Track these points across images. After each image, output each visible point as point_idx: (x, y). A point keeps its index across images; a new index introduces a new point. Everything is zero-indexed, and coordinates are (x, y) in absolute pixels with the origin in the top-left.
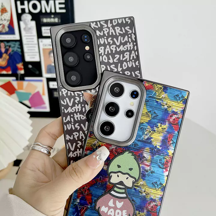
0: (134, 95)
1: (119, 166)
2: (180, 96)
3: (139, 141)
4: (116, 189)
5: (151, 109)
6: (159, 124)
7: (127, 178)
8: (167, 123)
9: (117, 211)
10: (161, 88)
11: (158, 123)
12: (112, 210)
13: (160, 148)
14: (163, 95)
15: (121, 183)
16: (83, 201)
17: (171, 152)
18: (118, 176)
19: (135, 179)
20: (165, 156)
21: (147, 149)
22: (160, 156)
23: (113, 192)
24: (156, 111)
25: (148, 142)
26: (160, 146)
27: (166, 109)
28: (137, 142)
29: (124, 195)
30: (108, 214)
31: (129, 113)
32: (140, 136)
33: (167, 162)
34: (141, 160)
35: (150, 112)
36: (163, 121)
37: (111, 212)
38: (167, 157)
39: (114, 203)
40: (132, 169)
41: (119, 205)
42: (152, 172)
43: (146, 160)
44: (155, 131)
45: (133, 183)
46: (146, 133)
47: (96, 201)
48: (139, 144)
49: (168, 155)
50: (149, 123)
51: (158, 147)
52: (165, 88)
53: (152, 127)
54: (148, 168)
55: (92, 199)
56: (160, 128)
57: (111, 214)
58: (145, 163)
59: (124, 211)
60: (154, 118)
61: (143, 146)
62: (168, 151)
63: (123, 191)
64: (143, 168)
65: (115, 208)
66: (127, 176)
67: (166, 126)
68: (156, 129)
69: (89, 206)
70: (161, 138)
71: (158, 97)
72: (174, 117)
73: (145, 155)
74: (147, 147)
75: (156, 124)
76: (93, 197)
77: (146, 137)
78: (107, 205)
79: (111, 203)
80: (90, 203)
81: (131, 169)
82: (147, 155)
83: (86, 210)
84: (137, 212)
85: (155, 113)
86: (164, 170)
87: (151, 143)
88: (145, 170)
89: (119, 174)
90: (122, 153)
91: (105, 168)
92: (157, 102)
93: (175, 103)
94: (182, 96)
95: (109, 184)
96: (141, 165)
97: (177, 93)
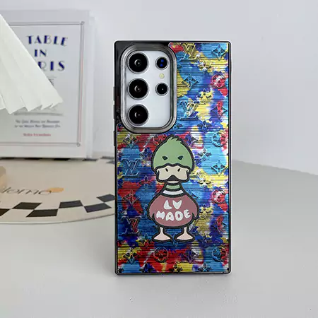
0: (161, 63)
1: (165, 158)
2: (219, 50)
3: (181, 120)
4: (168, 187)
6: (202, 93)
7: (179, 170)
8: (211, 89)
9: (177, 213)
10: (193, 47)
11: (200, 91)
12: (170, 213)
13: (211, 122)
14: (198, 54)
15: (173, 178)
16: (131, 213)
17: (225, 123)
18: (167, 170)
19: (189, 168)
20: (219, 130)
21: (195, 127)
22: (213, 132)
23: (165, 192)
24: (194, 77)
25: (194, 118)
26: (210, 120)
27: (206, 72)
28: (180, 122)
29: (181, 192)
30: (167, 220)
31: (161, 89)
32: (182, 114)
33: (223, 137)
34: (190, 143)
35: (186, 80)
36: (205, 88)
37: (170, 216)
38: (222, 131)
39: (171, 204)
40: (182, 157)
41: (177, 205)
42: (209, 155)
43: (197, 141)
44: (198, 102)
45: (188, 173)
46: (188, 108)
47: (147, 209)
48: (183, 124)
49: (223, 129)
50: (189, 94)
51: (207, 121)
52: (198, 45)
53: (194, 99)
54: (201, 151)
55: (142, 206)
56: (204, 97)
57: (170, 218)
58: (196, 146)
59: (186, 212)
60: (193, 87)
61: (188, 125)
62: (221, 123)
63: (178, 187)
64: (196, 153)
65: (174, 211)
66: (178, 167)
67: (211, 93)
68: (199, 100)
69: (140, 217)
70: (208, 110)
71: (192, 59)
72: (218, 79)
73: (194, 136)
74: (194, 125)
75: (197, 94)
76: (142, 204)
77: (190, 113)
78: (162, 210)
79: (167, 206)
80: (140, 212)
81: (180, 158)
82: (196, 135)
83: (138, 221)
84: (202, 208)
85: (193, 80)
86: (222, 148)
87: (197, 119)
88: (199, 154)
89: (168, 167)
90: (165, 141)
91: (148, 164)
92: (192, 65)
93: (215, 62)
94: (222, 50)
95: (157, 182)
96: (191, 150)
97: (214, 48)
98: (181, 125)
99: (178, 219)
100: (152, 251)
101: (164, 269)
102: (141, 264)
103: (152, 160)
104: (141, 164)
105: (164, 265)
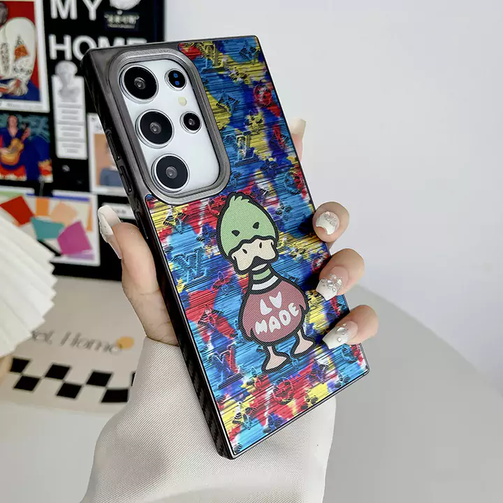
0: (176, 79)
1: (236, 233)
2: (248, 49)
3: (237, 165)
4: (256, 277)
5: (220, 95)
6: (249, 117)
7: (261, 246)
8: (258, 109)
9: (282, 313)
10: (212, 47)
11: (245, 115)
12: (272, 319)
13: (275, 160)
14: (224, 59)
15: (257, 261)
16: (219, 342)
17: (291, 157)
18: (245, 251)
19: (270, 237)
20: (289, 169)
21: (258, 172)
22: (282, 175)
23: (255, 287)
24: (230, 95)
25: (251, 156)
26: (273, 157)
27: (243, 84)
28: (237, 170)
29: (275, 279)
30: (272, 331)
31: (191, 122)
32: (235, 156)
33: (297, 177)
34: (260, 198)
35: (222, 100)
36: (250, 108)
37: (274, 323)
38: (293, 170)
39: (269, 305)
40: (258, 223)
41: (277, 301)
42: (288, 209)
43: (268, 194)
44: (249, 133)
45: (274, 247)
46: (239, 144)
47: (239, 325)
48: (240, 170)
49: (293, 166)
50: (233, 122)
51: (271, 159)
52: (219, 44)
53: (242, 129)
54: (277, 207)
55: (230, 326)
56: (254, 124)
57: (275, 327)
58: (269, 201)
59: (291, 307)
60: (234, 110)
61: (248, 172)
62: (288, 158)
63: (268, 272)
64: (272, 211)
65: (275, 312)
66: (258, 241)
67: (260, 115)
68: (249, 129)
69: (234, 343)
70: (265, 141)
71: (218, 67)
72: (262, 93)
73: (261, 186)
74: (256, 170)
75: (243, 120)
76: (229, 321)
77: (244, 151)
78: (261, 318)
79: (265, 310)
80: (231, 336)
81: (256, 226)
82: (264, 185)
83: (234, 353)
85: (230, 99)
86: (302, 195)
87: (256, 159)
88: (277, 213)
89: (245, 246)
90: (227, 206)
91: (215, 251)
92: (221, 76)
93: (249, 67)
94: (251, 48)
95: (239, 277)
96: (266, 208)
97: (240, 46)
98: (239, 175)
99: (286, 323)
100: (270, 392)
101: (295, 411)
102: (262, 421)
103: (219, 243)
104: (205, 255)
105: (293, 405)
